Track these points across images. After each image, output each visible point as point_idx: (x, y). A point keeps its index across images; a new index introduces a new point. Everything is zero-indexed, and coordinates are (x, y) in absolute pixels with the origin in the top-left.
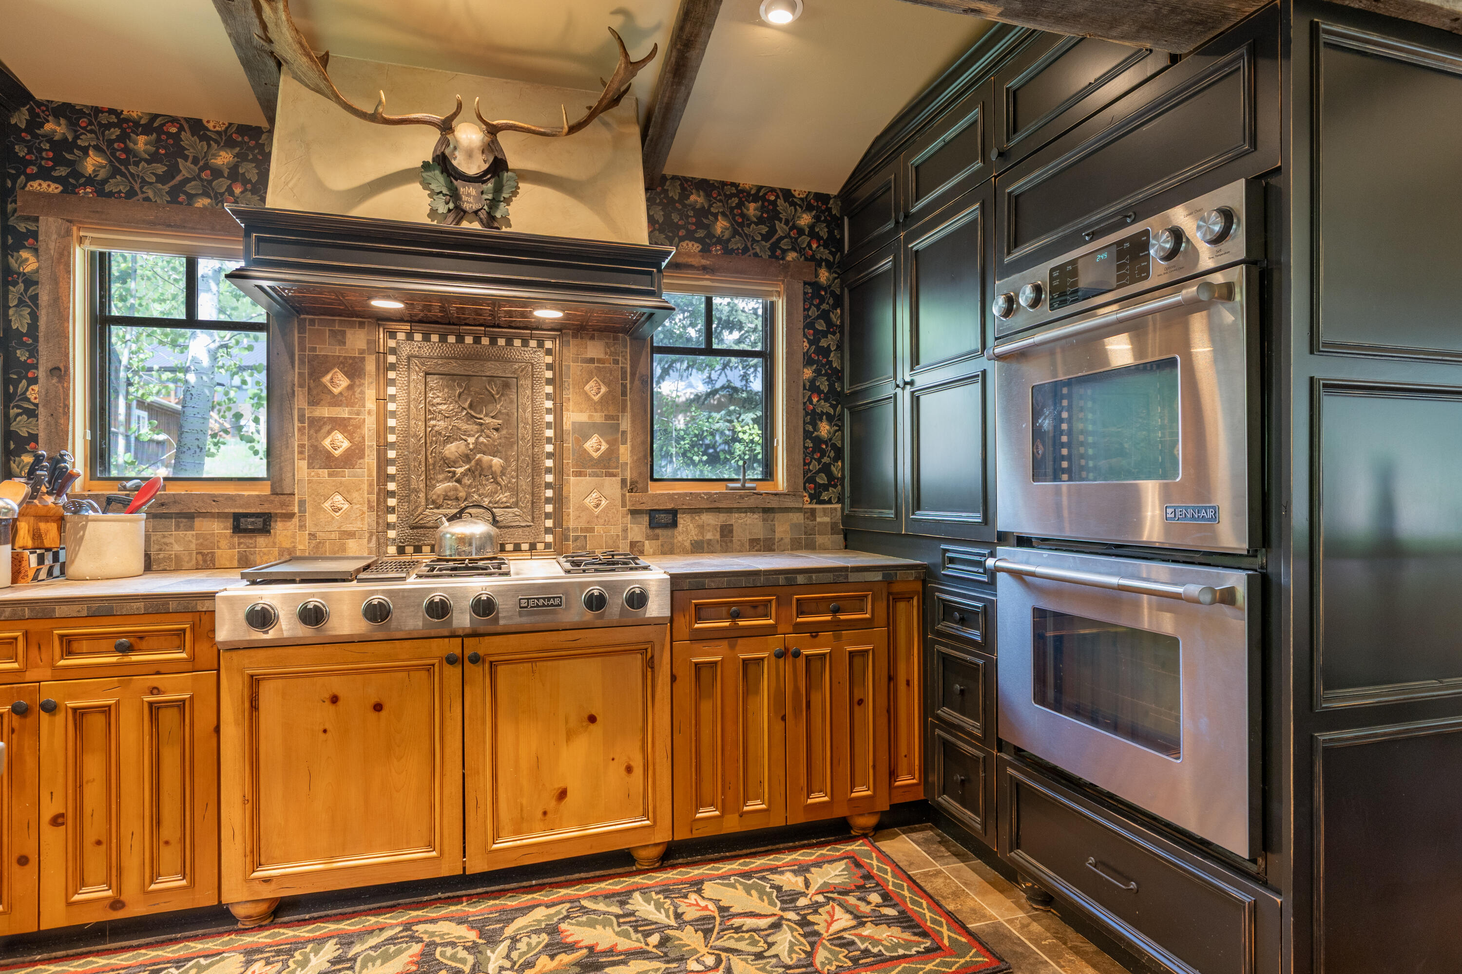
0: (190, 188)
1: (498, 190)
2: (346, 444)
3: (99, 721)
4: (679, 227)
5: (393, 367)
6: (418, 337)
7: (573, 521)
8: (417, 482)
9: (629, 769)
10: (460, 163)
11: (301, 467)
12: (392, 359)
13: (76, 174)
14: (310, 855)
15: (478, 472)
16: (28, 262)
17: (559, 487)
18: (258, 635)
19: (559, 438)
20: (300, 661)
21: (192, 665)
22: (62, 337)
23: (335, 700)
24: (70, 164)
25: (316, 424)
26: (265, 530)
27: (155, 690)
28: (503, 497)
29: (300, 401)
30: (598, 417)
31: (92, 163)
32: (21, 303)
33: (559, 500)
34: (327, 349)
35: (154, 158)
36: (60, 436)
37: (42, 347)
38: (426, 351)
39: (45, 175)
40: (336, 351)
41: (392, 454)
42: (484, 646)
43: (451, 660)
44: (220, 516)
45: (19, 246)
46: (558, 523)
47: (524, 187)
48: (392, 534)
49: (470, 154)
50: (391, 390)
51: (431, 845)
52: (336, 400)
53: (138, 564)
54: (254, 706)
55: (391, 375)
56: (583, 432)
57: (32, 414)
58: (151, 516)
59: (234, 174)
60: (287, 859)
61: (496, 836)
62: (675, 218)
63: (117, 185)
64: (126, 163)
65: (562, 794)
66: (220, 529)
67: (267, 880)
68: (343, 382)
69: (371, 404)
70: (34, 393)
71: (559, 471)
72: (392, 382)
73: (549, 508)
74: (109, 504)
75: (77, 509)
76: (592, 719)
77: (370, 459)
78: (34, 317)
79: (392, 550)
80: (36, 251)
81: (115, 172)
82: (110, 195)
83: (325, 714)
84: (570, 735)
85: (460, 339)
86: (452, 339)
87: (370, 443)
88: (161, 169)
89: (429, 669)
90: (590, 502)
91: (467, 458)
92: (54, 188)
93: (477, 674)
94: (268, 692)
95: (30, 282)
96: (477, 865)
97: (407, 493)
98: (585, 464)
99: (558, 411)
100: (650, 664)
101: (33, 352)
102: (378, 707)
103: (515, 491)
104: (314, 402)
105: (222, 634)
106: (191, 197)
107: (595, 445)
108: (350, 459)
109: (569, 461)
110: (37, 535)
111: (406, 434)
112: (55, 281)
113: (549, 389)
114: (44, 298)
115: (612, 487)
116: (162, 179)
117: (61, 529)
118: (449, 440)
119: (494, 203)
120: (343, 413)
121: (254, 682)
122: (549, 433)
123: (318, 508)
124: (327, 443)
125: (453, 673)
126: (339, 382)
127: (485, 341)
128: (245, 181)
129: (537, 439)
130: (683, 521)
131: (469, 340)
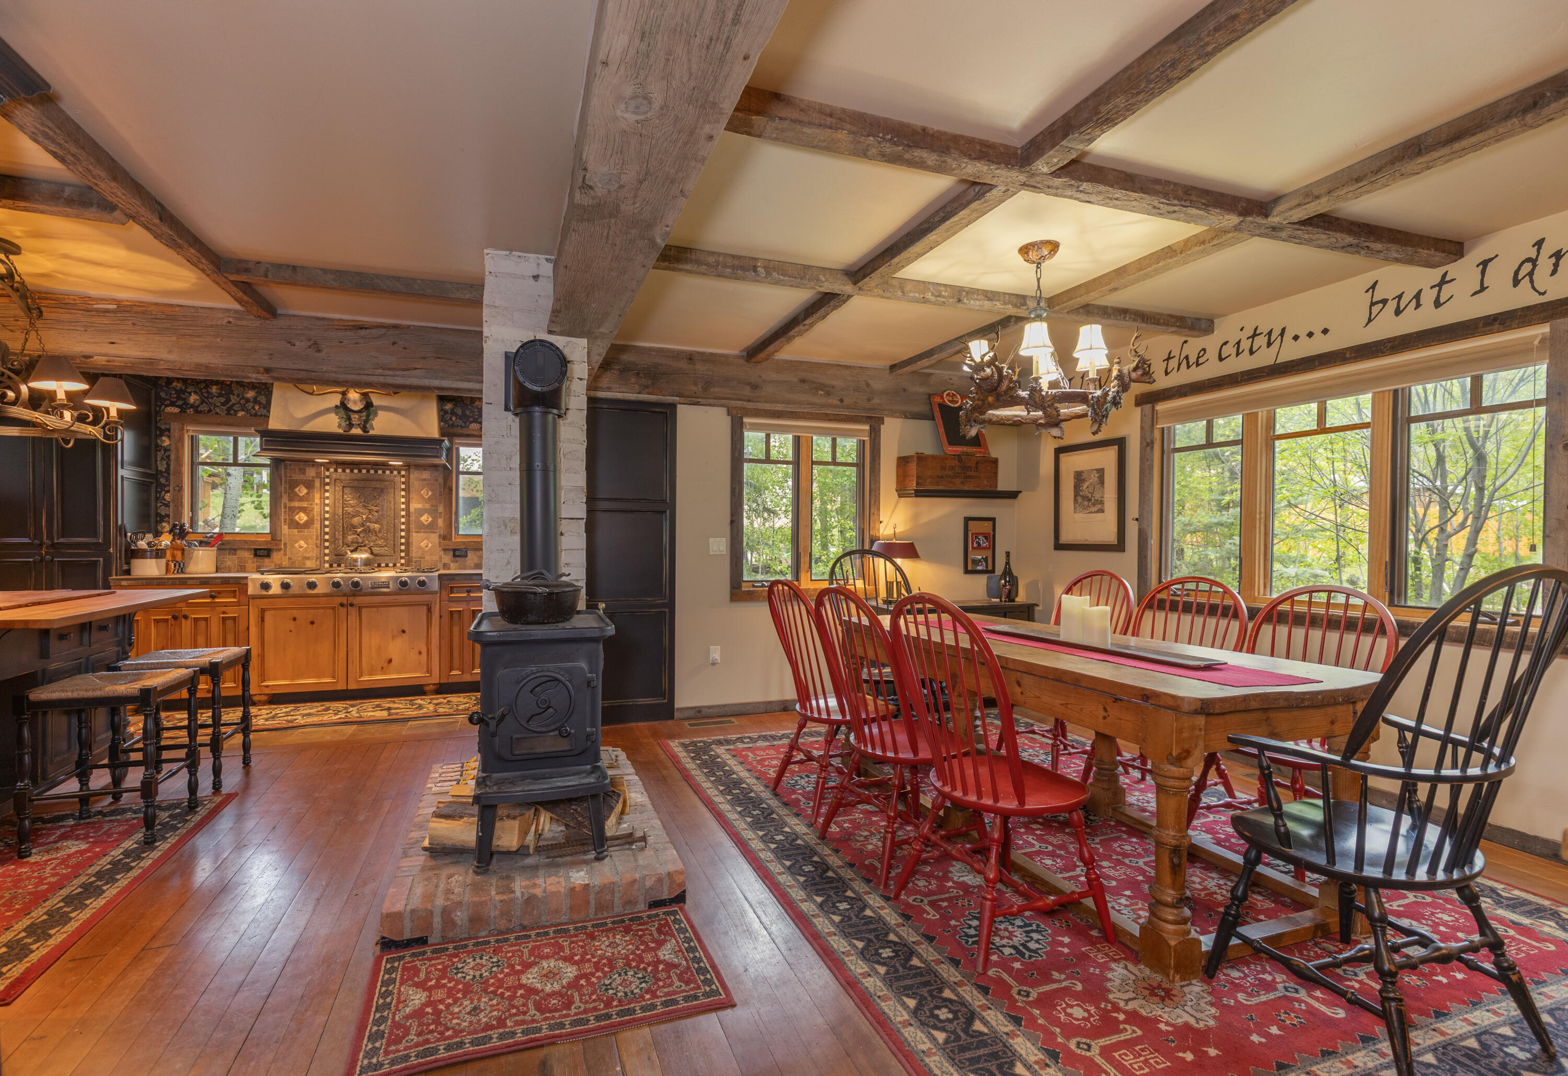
0: (235, 408)
1: (368, 416)
2: (306, 518)
3: (203, 623)
4: (469, 417)
5: (328, 484)
6: (340, 470)
7: (414, 553)
8: (339, 536)
9: (420, 653)
10: (351, 406)
11: (285, 529)
12: (327, 480)
13: (186, 404)
14: (285, 679)
15: (368, 531)
16: (166, 442)
17: (408, 538)
18: (264, 593)
19: (408, 515)
20: (282, 603)
21: (238, 604)
22: (179, 473)
23: (295, 619)
24: (184, 399)
25: (292, 510)
26: (268, 556)
27: (224, 613)
28: (380, 542)
29: (285, 499)
30: (427, 506)
31: (193, 398)
32: (162, 459)
33: (408, 544)
34: (297, 476)
35: (220, 395)
36: (179, 515)
37: (172, 478)
38: (343, 477)
39: (173, 404)
40: (302, 477)
41: (327, 523)
42: (358, 600)
43: (342, 605)
44: (249, 549)
45: (161, 435)
46: (408, 554)
47: (380, 413)
48: (327, 558)
49: (355, 402)
50: (327, 494)
51: (334, 677)
52: (301, 499)
53: (214, 569)
54: (263, 621)
55: (327, 487)
56: (420, 512)
57: (167, 505)
58: (219, 549)
59: (255, 401)
60: (275, 679)
61: (361, 676)
62: (468, 413)
63: (204, 407)
64: (207, 398)
65: (390, 661)
66: (248, 555)
67: (267, 686)
68: (305, 491)
69: (317, 501)
70: (168, 497)
71: (408, 530)
72: (327, 491)
73: (403, 547)
74: (201, 543)
75: (190, 544)
76: (404, 632)
77: (317, 525)
78: (168, 465)
79: (327, 565)
80: (169, 437)
81: (203, 402)
82: (200, 412)
83: (291, 625)
84: (394, 637)
85: (360, 471)
86: (356, 471)
87: (317, 517)
88: (223, 400)
89: (334, 608)
90: (423, 544)
91: (363, 525)
92: (177, 410)
93: (353, 611)
94: (268, 615)
95: (166, 450)
96: (352, 686)
97: (334, 540)
98: (422, 527)
99: (407, 504)
100: (429, 610)
101: (168, 479)
102: (312, 623)
103: (386, 540)
104: (291, 500)
105: (250, 591)
106: (236, 412)
107: (426, 519)
108: (308, 524)
109: (412, 526)
110: (173, 556)
111: (334, 514)
112: (177, 450)
113: (403, 493)
114: (173, 457)
115: (435, 538)
116: (223, 404)
117: (183, 554)
118: (354, 516)
119: (366, 421)
120: (305, 504)
121: (263, 611)
122: (403, 513)
123: (293, 546)
124: (297, 518)
125: (343, 611)
126: (303, 491)
127: (372, 472)
128: (260, 404)
129: (396, 516)
130: (470, 554)
131: (364, 471)
